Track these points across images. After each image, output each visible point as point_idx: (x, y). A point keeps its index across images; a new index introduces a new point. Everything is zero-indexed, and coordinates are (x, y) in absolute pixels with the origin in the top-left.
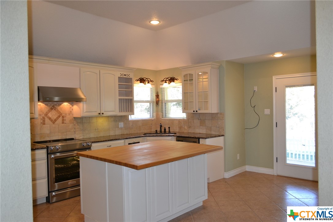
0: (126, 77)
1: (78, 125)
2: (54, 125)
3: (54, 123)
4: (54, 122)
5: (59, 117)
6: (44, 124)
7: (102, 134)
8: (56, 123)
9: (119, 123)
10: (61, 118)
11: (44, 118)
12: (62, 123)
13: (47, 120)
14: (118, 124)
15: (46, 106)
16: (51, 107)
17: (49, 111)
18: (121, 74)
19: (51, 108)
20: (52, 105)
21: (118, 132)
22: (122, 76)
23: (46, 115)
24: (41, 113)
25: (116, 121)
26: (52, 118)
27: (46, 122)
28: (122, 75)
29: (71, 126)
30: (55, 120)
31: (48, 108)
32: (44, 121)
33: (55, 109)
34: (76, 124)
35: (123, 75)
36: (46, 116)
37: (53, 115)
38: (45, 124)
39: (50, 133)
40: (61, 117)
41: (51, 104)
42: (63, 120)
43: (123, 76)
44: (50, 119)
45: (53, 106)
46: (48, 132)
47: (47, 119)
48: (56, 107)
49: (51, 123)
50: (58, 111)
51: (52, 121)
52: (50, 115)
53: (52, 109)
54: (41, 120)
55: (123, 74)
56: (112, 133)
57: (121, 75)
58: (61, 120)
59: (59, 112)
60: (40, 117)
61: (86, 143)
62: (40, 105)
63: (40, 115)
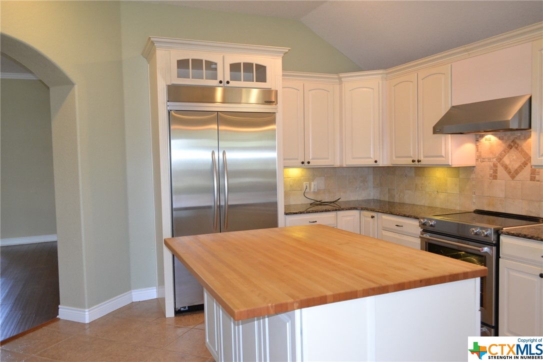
2: (512, 183)
3: (513, 177)
4: (513, 174)
5: (525, 164)
8: (517, 178)
10: (528, 168)
11: (495, 166)
12: (531, 180)
13: (501, 171)
15: (500, 142)
16: (509, 142)
17: (505, 152)
19: (510, 145)
20: (512, 138)
23: (500, 159)
24: (491, 156)
26: (510, 167)
27: (499, 174)
30: (517, 172)
31: (504, 145)
32: (495, 171)
33: (516, 148)
36: (499, 162)
37: (512, 159)
38: (496, 179)
39: (505, 198)
40: (529, 165)
41: (509, 137)
42: (533, 173)
44: (506, 168)
45: (513, 141)
46: (501, 195)
47: (500, 169)
48: (518, 141)
49: (508, 176)
50: (523, 150)
51: (509, 173)
52: (506, 160)
53: (510, 147)
54: (490, 169)
58: (529, 172)
59: (525, 155)
60: (488, 165)
61: (482, 228)
62: (490, 140)
63: (489, 159)
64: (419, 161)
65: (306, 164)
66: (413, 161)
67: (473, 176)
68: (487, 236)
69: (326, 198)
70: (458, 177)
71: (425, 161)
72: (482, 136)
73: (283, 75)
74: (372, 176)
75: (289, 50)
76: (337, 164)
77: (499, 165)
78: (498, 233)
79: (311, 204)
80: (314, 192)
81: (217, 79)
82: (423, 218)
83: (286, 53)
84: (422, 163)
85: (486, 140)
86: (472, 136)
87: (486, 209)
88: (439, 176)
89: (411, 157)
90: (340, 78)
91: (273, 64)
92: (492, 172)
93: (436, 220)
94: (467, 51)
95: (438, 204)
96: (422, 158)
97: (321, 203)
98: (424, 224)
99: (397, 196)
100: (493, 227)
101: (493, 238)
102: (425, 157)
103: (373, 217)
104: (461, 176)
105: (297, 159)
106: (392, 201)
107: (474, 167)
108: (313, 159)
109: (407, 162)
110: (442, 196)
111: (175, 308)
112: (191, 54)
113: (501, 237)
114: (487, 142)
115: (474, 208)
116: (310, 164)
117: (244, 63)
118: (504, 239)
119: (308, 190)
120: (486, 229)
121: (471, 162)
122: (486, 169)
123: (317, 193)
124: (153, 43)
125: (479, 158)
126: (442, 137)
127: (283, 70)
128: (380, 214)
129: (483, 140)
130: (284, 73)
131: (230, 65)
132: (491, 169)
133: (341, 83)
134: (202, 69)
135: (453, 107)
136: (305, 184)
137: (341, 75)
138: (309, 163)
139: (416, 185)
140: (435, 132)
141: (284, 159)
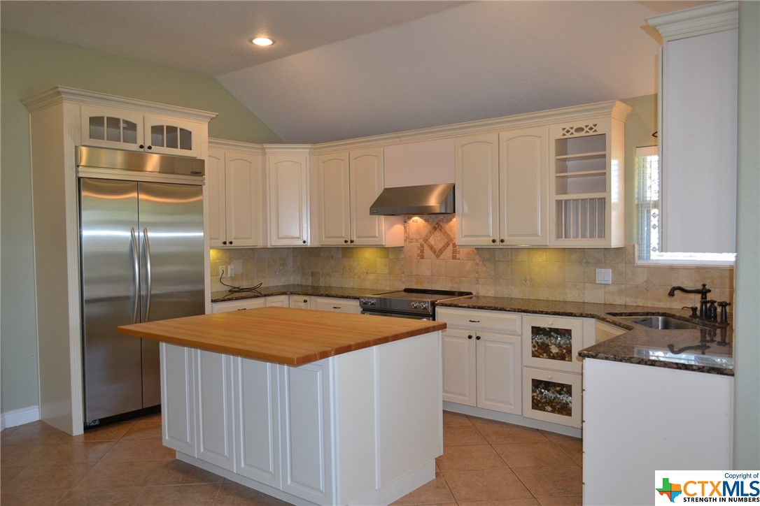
0: (583, 134)
1: (484, 264)
2: (437, 261)
3: (438, 257)
4: (438, 254)
5: (448, 244)
6: (422, 257)
7: (543, 294)
8: (442, 257)
9: (598, 270)
10: (450, 248)
11: (422, 246)
12: (453, 259)
13: (427, 251)
14: (595, 271)
15: (426, 223)
16: (434, 224)
17: (431, 234)
18: (564, 129)
19: (434, 227)
20: (436, 221)
21: (593, 296)
22: (568, 135)
23: (426, 240)
24: (418, 237)
25: (588, 263)
26: (435, 247)
27: (425, 254)
28: (568, 131)
29: (469, 265)
30: (441, 252)
31: (429, 227)
32: (422, 251)
33: (440, 230)
34: (481, 263)
35: (573, 131)
36: (425, 242)
37: (437, 240)
39: (432, 275)
40: (451, 244)
41: (433, 220)
42: (454, 252)
43: (572, 133)
44: (432, 248)
45: (437, 224)
46: (428, 273)
47: (427, 249)
48: (441, 224)
49: (433, 256)
50: (445, 232)
51: (435, 252)
52: (432, 241)
53: (435, 229)
55: (572, 128)
56: (572, 295)
57: (564, 132)
58: (451, 251)
59: (448, 236)
60: (416, 245)
61: (420, 302)
62: (417, 221)
63: (417, 240)
64: (352, 242)
65: (228, 244)
66: (346, 242)
67: (402, 256)
68: (425, 308)
69: (244, 284)
70: (388, 257)
71: (358, 242)
72: (410, 218)
73: (209, 142)
74: (291, 258)
75: (217, 115)
76: (260, 244)
77: (425, 245)
78: (434, 305)
79: (230, 291)
80: (231, 277)
81: (136, 143)
82: (363, 298)
83: (214, 118)
84: (355, 243)
85: (413, 221)
86: (400, 218)
87: (415, 287)
88: (368, 257)
89: (343, 237)
90: (263, 149)
91: (199, 129)
92: (419, 252)
93: (376, 298)
94: (398, 137)
95: (368, 285)
96: (354, 239)
97: (240, 290)
98: (365, 303)
99: (322, 279)
100: (429, 300)
101: (430, 310)
102: (358, 237)
103: (305, 301)
104: (390, 257)
105: (218, 239)
106: (316, 285)
107: (403, 247)
108: (235, 239)
109: (340, 242)
110: (372, 277)
111: (85, 423)
112: (106, 112)
113: (436, 309)
114: (415, 223)
115: (404, 287)
116: (232, 245)
117: (167, 127)
118: (438, 309)
119: (224, 275)
120: (425, 302)
121: (400, 243)
122: (413, 250)
123: (233, 279)
124: (59, 93)
125: (407, 238)
126: (376, 218)
127: (209, 136)
128: (312, 297)
129: (411, 222)
130: (210, 140)
131: (152, 127)
132: (418, 249)
133: (264, 154)
134: (103, 126)
135: (386, 189)
136: (221, 268)
137: (266, 146)
138: (231, 243)
139: (344, 267)
140: (372, 213)
141: (211, 239)
